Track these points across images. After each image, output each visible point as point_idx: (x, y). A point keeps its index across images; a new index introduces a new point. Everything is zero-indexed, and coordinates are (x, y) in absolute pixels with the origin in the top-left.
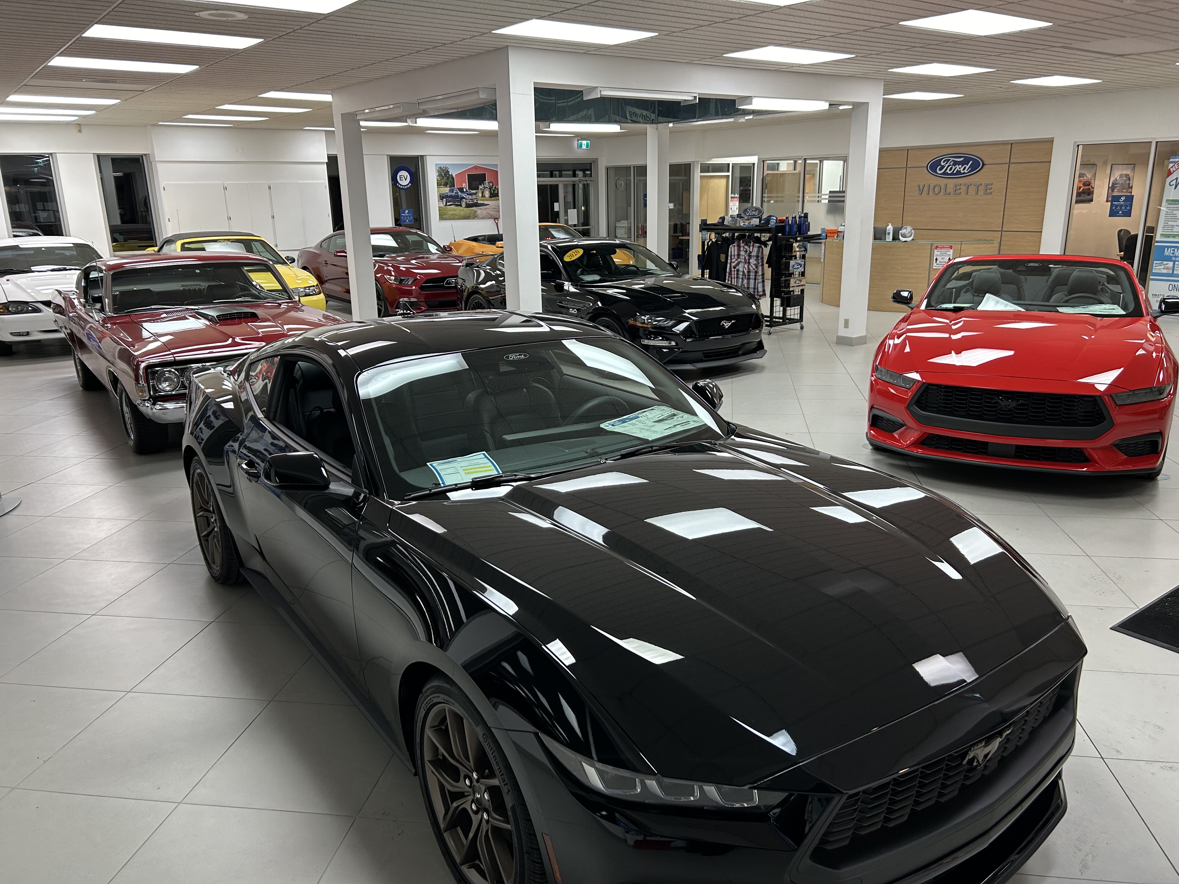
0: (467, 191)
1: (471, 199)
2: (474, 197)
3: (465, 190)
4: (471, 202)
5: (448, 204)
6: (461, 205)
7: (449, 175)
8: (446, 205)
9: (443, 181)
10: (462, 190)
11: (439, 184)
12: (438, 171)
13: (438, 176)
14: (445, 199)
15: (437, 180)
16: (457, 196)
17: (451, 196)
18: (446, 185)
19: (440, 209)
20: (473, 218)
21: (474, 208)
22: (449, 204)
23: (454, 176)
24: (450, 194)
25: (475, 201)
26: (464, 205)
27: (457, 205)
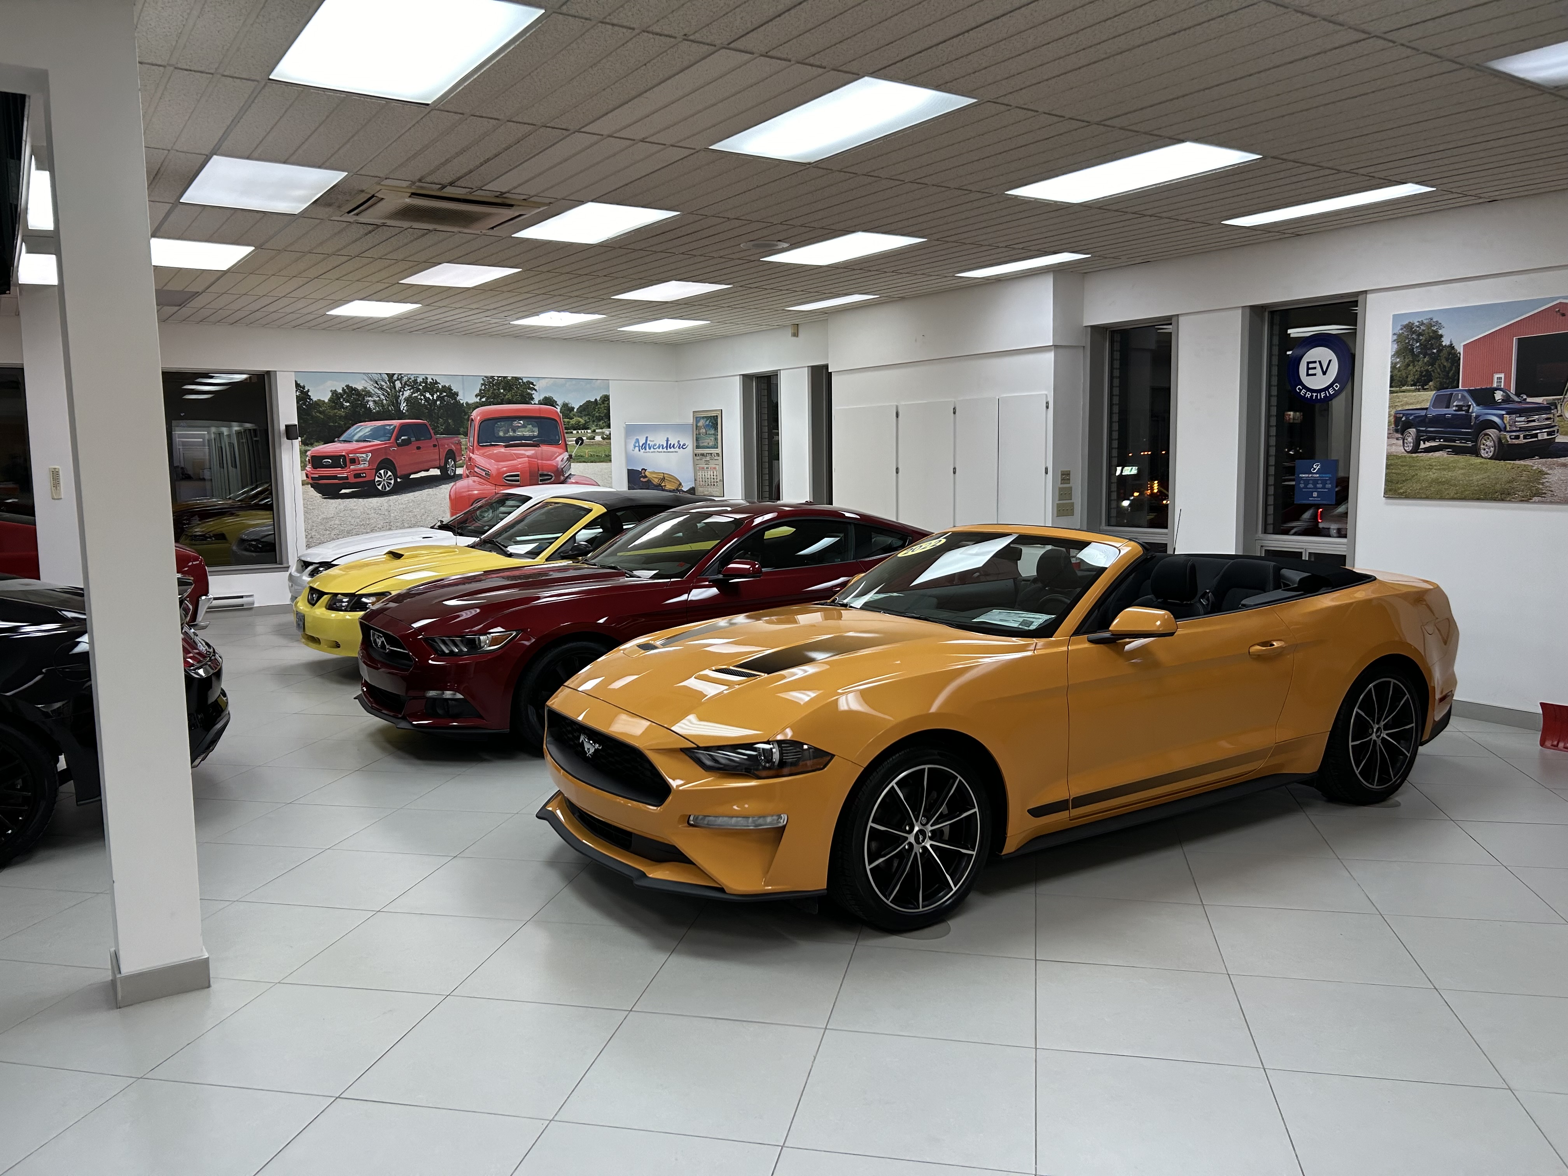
0: (1507, 399)
1: (1521, 429)
2: (1538, 420)
3: (1498, 396)
4: (1522, 441)
5: (1422, 446)
6: (1475, 451)
7: (1441, 348)
8: (1416, 450)
9: (1414, 371)
10: (1485, 397)
11: (1397, 382)
12: (1399, 339)
13: (1397, 354)
14: (1413, 431)
15: (1393, 367)
16: (1462, 420)
17: (1438, 420)
18: (1422, 382)
19: (1392, 462)
20: (1526, 499)
21: (1535, 463)
22: (1428, 444)
23: (1460, 349)
24: (1434, 412)
25: (1543, 436)
26: (1487, 447)
27: (1457, 451)
